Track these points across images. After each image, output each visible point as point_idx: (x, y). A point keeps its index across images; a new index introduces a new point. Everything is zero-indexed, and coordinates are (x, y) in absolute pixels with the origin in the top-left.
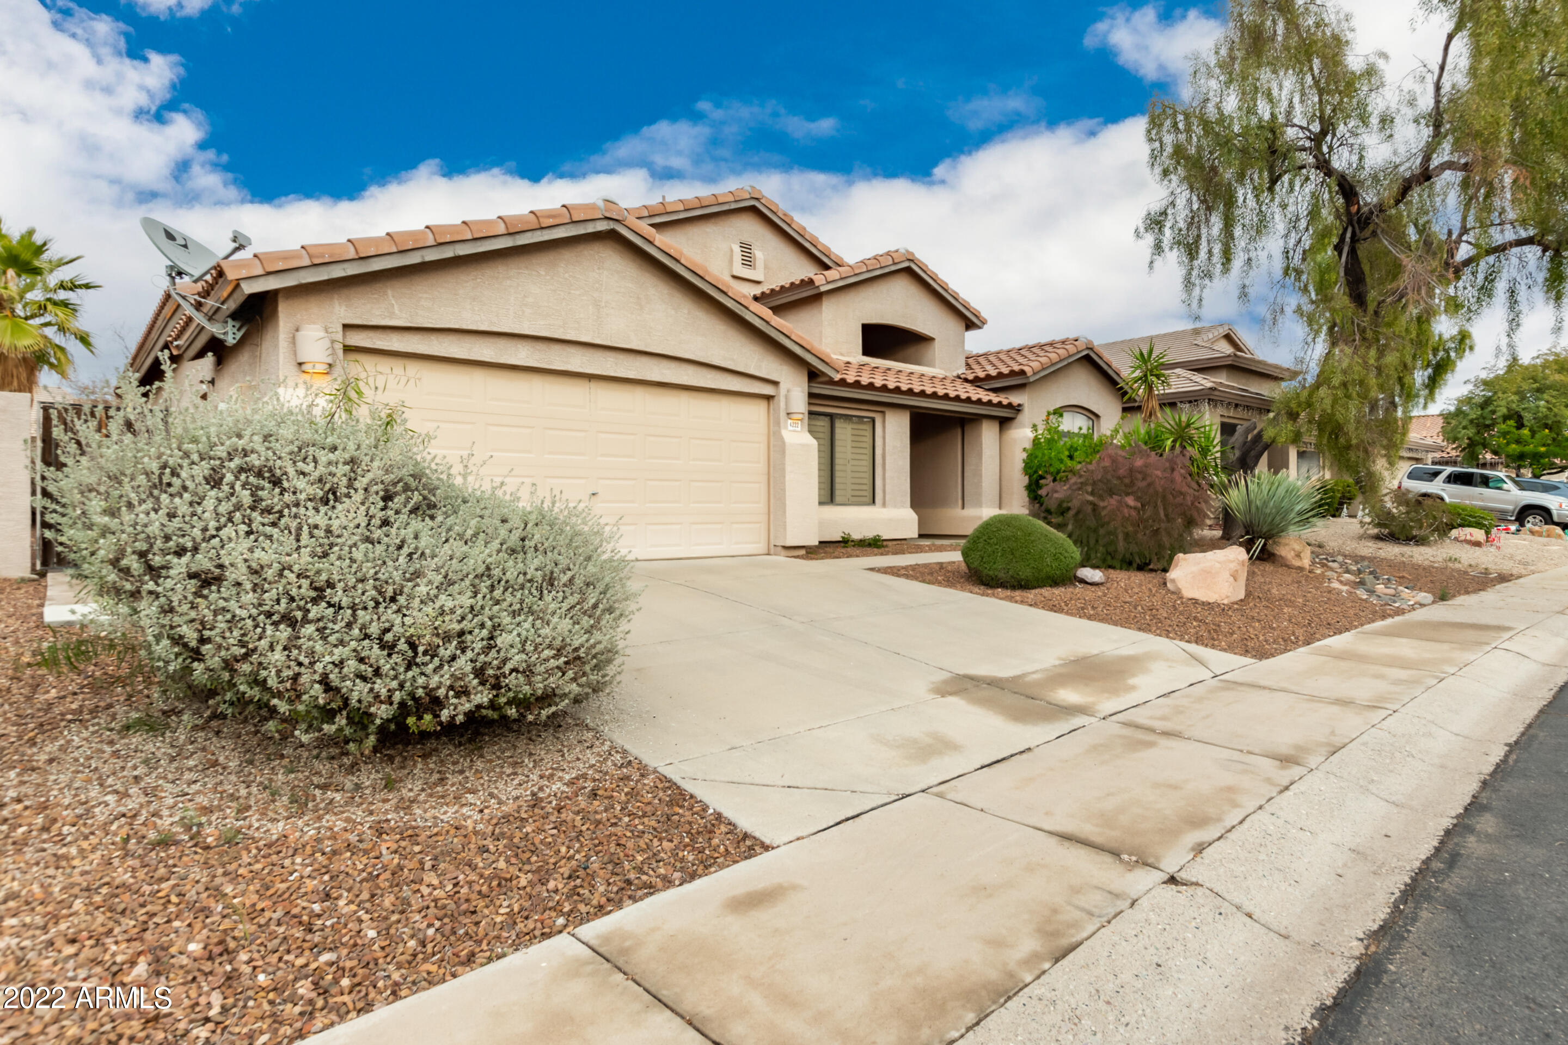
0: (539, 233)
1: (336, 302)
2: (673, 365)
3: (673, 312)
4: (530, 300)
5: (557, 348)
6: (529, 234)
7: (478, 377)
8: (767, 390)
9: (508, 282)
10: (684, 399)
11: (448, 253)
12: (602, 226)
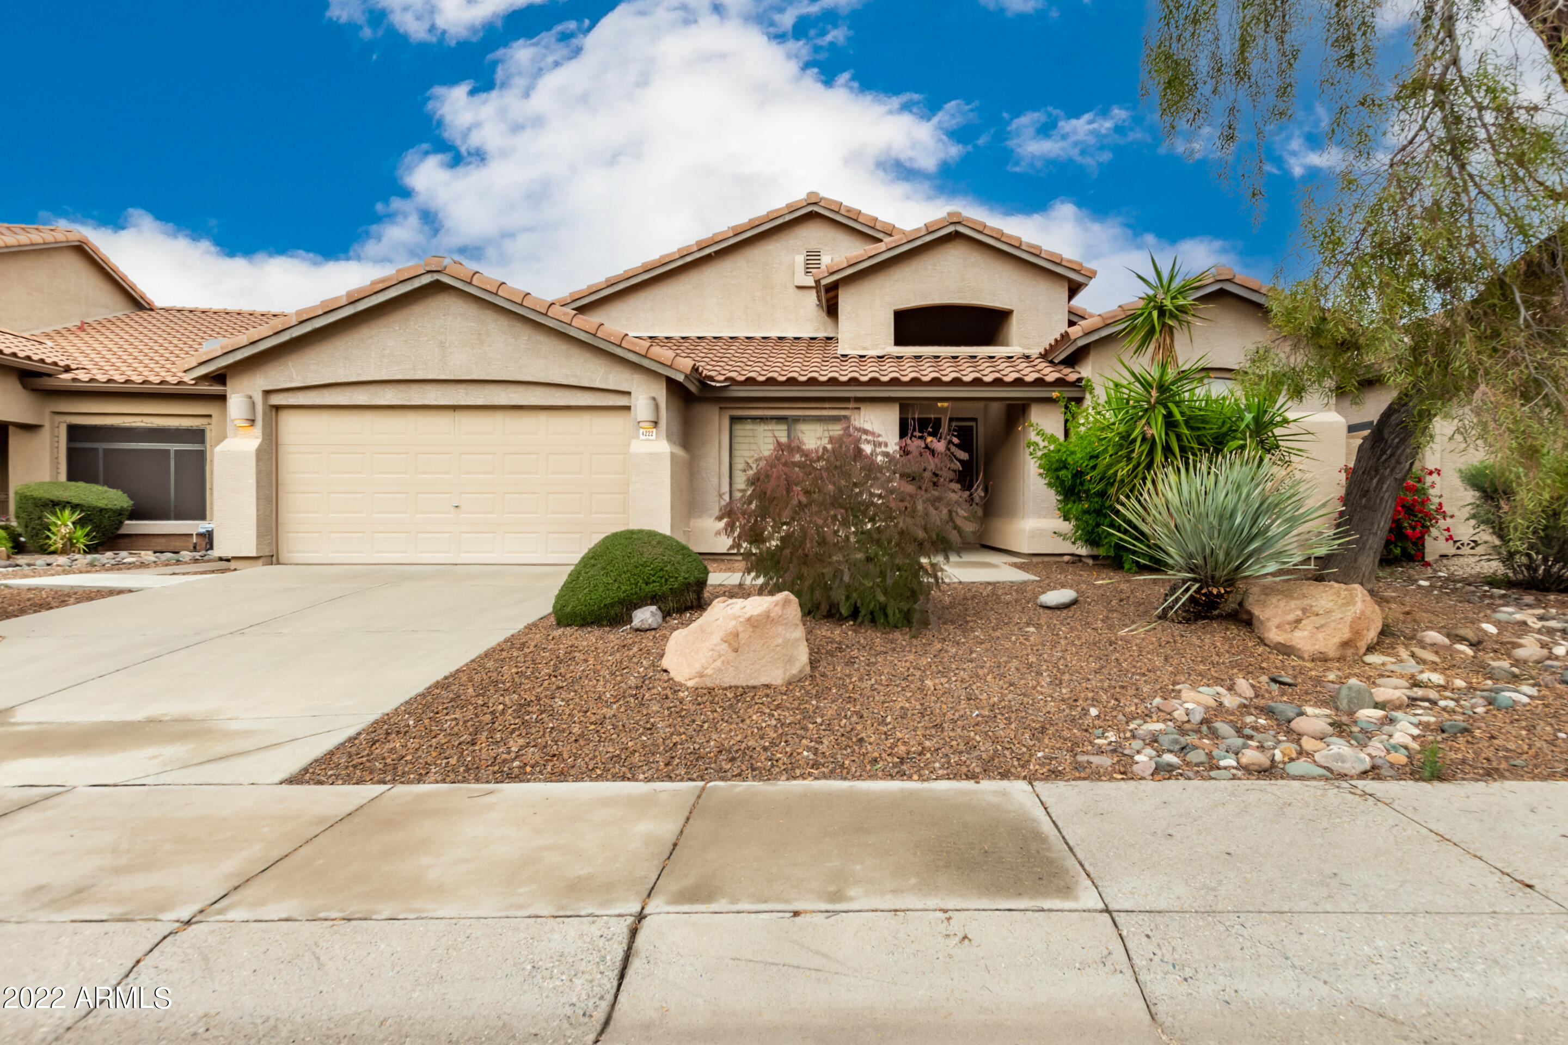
0: (374, 297)
1: (258, 376)
2: (520, 389)
3: (513, 341)
4: (387, 351)
5: (415, 387)
6: (366, 300)
7: (368, 419)
8: (621, 401)
9: (370, 341)
10: (543, 419)
11: (308, 328)
12: (426, 280)
